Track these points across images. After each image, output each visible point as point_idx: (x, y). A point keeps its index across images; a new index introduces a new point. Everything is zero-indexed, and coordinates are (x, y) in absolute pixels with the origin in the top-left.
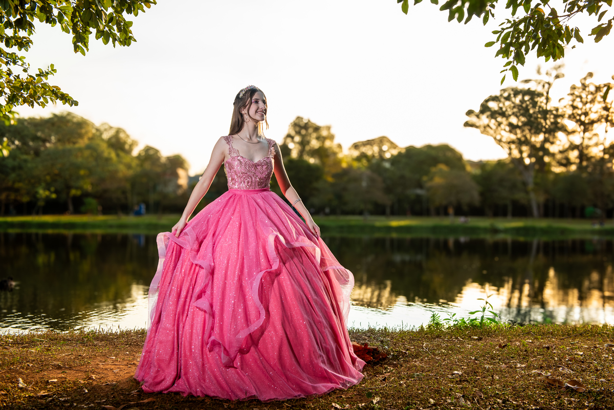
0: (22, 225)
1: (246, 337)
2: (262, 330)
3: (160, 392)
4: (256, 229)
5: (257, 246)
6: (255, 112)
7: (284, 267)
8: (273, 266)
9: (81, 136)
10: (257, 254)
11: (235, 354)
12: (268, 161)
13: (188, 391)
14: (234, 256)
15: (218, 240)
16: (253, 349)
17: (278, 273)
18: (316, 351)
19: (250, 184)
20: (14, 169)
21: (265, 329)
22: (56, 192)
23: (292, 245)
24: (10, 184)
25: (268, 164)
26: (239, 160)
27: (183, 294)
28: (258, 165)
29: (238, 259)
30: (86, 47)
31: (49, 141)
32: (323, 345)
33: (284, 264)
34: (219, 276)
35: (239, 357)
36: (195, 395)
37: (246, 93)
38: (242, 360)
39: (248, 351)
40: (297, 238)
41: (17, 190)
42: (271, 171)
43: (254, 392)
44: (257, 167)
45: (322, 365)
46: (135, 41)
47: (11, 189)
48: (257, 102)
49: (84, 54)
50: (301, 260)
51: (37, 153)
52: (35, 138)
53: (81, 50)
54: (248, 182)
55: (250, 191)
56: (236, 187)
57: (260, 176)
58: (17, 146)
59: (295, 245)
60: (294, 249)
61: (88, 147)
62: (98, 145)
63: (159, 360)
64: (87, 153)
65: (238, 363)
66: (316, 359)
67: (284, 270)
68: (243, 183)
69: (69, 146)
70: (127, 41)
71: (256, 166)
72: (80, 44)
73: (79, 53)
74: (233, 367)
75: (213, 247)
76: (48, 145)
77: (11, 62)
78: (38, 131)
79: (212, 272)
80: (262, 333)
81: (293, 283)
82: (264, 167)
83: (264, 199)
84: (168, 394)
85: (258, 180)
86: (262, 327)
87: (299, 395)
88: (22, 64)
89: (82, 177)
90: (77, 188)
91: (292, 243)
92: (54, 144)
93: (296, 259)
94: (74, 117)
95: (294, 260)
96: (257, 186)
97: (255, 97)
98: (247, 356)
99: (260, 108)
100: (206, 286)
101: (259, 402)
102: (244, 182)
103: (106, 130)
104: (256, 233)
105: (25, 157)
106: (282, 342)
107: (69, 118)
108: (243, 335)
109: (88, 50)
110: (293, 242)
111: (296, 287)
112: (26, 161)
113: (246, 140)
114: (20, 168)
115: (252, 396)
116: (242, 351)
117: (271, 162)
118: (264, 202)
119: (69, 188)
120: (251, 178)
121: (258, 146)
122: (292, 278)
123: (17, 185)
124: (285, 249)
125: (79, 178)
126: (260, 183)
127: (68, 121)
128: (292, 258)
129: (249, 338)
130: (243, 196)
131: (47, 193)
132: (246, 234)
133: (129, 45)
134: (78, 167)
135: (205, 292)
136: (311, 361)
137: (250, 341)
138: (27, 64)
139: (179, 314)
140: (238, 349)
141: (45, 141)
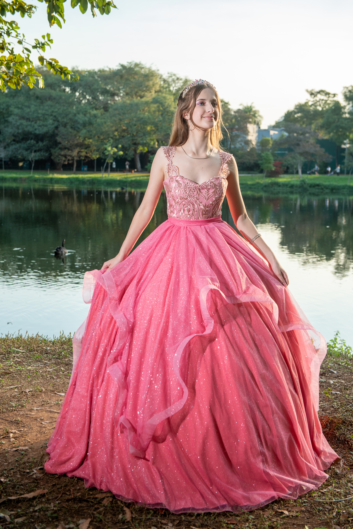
0: (92, 182)
1: (162, 422)
2: (184, 414)
3: (64, 475)
4: (191, 277)
5: (188, 302)
6: (200, 117)
7: (222, 330)
8: (207, 328)
9: (148, 89)
10: (187, 310)
11: (148, 442)
12: (216, 183)
13: (91, 481)
14: (158, 313)
15: (142, 289)
16: (169, 438)
17: (211, 339)
18: (255, 447)
19: (191, 212)
20: (84, 125)
21: (188, 413)
22: (123, 149)
23: (237, 299)
24: (81, 140)
25: (217, 187)
26: (177, 181)
27: (100, 354)
28: (203, 189)
29: (162, 316)
30: (62, 16)
31: (118, 95)
32: (268, 437)
33: (223, 326)
34: (139, 334)
35: (151, 447)
36: (98, 487)
37: (189, 91)
38: (156, 450)
39: (164, 440)
40: (248, 288)
41: (88, 147)
42: (221, 196)
43: (162, 499)
44: (202, 191)
45: (261, 466)
46: (115, 7)
47: (81, 145)
48: (203, 103)
49: (60, 26)
50: (248, 319)
51: (106, 108)
52: (105, 92)
53: (57, 21)
54: (189, 211)
55: (192, 222)
56: (175, 215)
57: (205, 202)
58: (88, 100)
59: (241, 299)
60: (240, 305)
61: (155, 101)
62: (165, 98)
63: (70, 432)
64: (153, 107)
65: (149, 454)
66: (254, 458)
67: (221, 335)
68: (182, 211)
69: (136, 100)
70: (106, 8)
71: (200, 189)
72: (54, 14)
73: (55, 25)
74: (145, 458)
75: (137, 297)
76: (117, 98)
77: (4, 33)
78: (107, 84)
79: (131, 331)
80: (183, 418)
81: (232, 353)
82: (211, 191)
83: (208, 233)
84: (72, 477)
85: (202, 207)
86: (184, 409)
87: (223, 507)
88: (17, 36)
89: (149, 133)
90: (144, 145)
91: (238, 297)
92: (122, 97)
93: (240, 320)
94: (142, 68)
95: (238, 319)
96: (201, 216)
97: (202, 96)
98: (162, 446)
99: (207, 111)
100: (123, 348)
101: (165, 513)
102: (184, 210)
103: (174, 81)
104: (190, 282)
105: (95, 112)
106: (207, 433)
107: (137, 69)
108: (158, 419)
109: (64, 21)
110: (239, 294)
111: (235, 358)
112: (95, 116)
113: (191, 155)
114: (90, 124)
115: (158, 504)
116: (156, 439)
117: (220, 185)
118: (207, 238)
119: (136, 144)
120: (193, 205)
121: (206, 163)
122: (232, 345)
123: (88, 141)
124: (226, 306)
125: (147, 134)
126: (205, 212)
127: (136, 73)
128: (235, 318)
129: (166, 423)
130: (182, 228)
131: (115, 150)
132: (177, 283)
133: (108, 12)
134: (145, 123)
135: (121, 355)
136: (247, 459)
137: (167, 428)
138: (21, 35)
139: (93, 378)
140: (151, 437)
141: (113, 95)
